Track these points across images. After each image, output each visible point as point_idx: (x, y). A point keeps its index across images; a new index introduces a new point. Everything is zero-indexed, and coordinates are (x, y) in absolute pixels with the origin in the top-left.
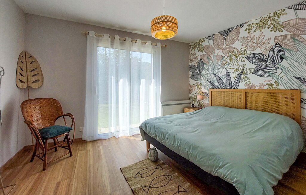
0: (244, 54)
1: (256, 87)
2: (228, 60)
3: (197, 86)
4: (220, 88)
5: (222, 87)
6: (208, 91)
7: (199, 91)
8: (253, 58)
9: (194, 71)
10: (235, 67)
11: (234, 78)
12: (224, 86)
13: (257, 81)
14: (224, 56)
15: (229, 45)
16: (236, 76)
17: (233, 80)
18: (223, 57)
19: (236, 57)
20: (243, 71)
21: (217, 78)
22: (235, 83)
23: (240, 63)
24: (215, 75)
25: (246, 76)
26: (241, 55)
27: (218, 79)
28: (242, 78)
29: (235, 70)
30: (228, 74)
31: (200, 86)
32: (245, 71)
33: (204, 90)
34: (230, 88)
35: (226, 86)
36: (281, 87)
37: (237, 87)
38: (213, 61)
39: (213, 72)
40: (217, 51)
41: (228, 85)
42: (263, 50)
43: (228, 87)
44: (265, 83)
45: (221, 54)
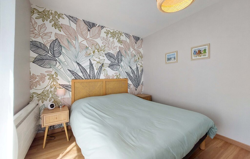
0: (104, 51)
1: (111, 77)
2: (92, 52)
3: (48, 77)
4: (84, 78)
5: (86, 77)
6: (69, 82)
7: (52, 83)
8: (109, 56)
9: (43, 53)
10: (98, 60)
11: (97, 70)
12: (88, 76)
13: (111, 73)
14: (88, 46)
15: (93, 38)
16: (98, 68)
17: (96, 71)
18: (87, 48)
19: (98, 51)
20: (103, 64)
21: (80, 67)
22: (97, 74)
23: (101, 58)
24: (78, 64)
25: (105, 68)
26: (101, 51)
27: (82, 69)
28: (102, 70)
29: (98, 62)
30: (91, 65)
31: (54, 76)
32: (104, 65)
33: (62, 81)
34: (93, 78)
35: (89, 76)
36: (121, 77)
37: (98, 78)
38: (75, 48)
39: (76, 60)
40: (80, 39)
41: (92, 76)
42: (114, 52)
43: (91, 78)
44: (115, 75)
45: (85, 43)
